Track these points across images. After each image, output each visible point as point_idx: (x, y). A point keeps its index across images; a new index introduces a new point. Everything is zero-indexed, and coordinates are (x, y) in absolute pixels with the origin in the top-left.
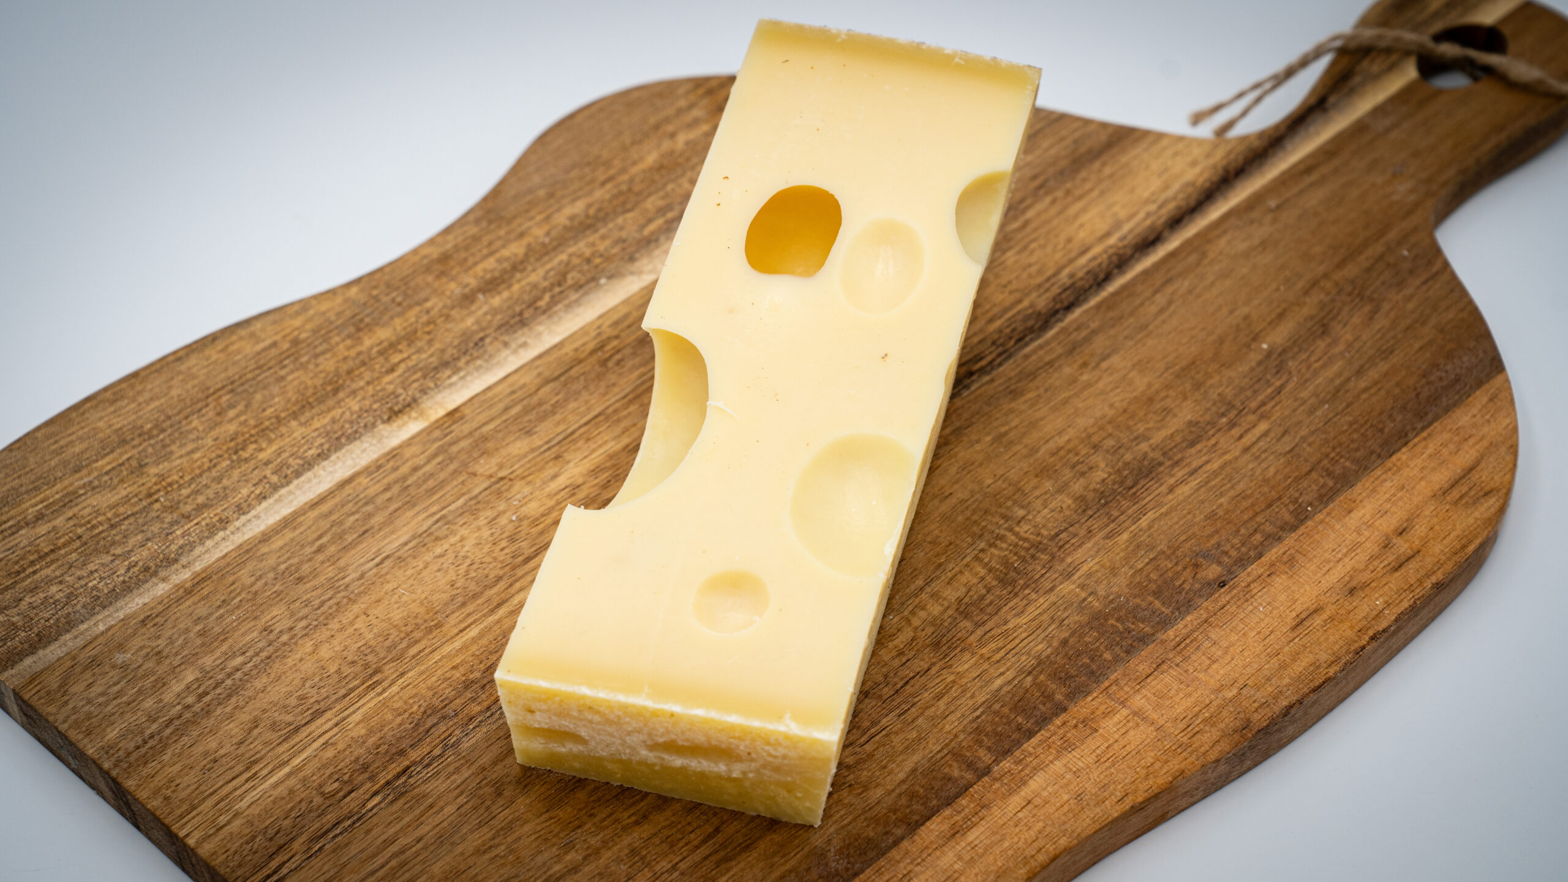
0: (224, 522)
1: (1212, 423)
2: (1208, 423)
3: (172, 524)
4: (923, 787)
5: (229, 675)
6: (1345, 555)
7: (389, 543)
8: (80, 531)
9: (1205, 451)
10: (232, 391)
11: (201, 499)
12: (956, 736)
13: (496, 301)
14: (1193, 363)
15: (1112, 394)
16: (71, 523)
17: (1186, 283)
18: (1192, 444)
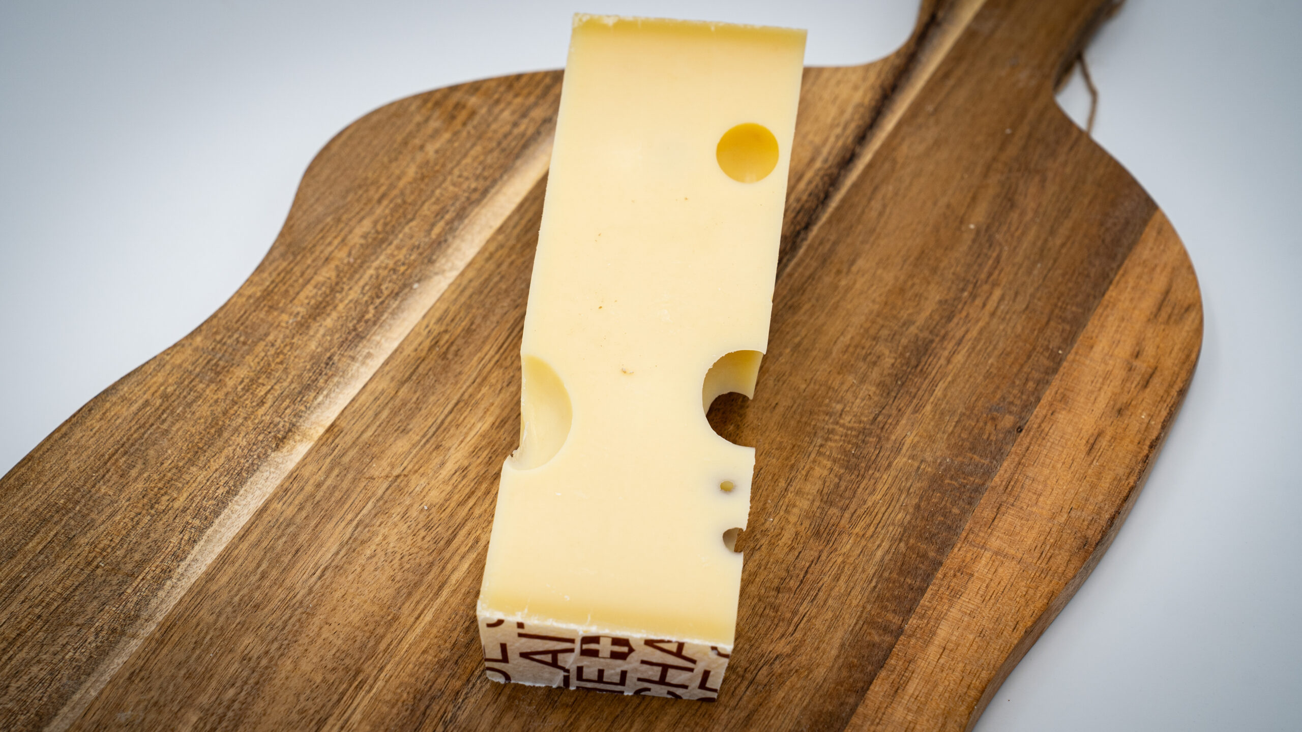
0: (167, 573)
1: (957, 299)
2: (955, 300)
3: (121, 584)
4: (855, 657)
5: (228, 708)
6: (1103, 384)
7: (322, 556)
8: (37, 611)
9: (961, 322)
10: (126, 453)
11: (137, 556)
12: (864, 608)
13: (329, 322)
14: (923, 252)
15: (870, 292)
16: (26, 606)
17: (891, 188)
18: (950, 319)
